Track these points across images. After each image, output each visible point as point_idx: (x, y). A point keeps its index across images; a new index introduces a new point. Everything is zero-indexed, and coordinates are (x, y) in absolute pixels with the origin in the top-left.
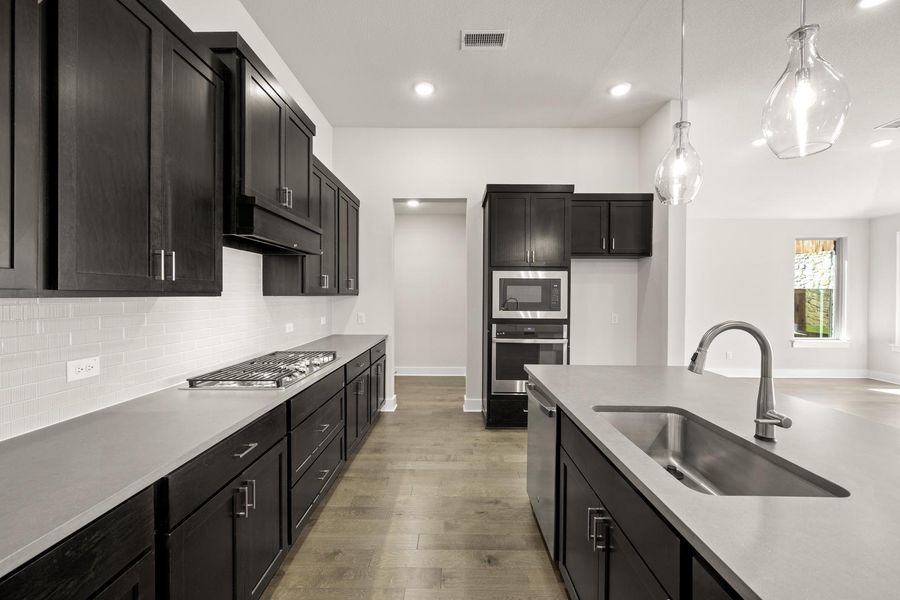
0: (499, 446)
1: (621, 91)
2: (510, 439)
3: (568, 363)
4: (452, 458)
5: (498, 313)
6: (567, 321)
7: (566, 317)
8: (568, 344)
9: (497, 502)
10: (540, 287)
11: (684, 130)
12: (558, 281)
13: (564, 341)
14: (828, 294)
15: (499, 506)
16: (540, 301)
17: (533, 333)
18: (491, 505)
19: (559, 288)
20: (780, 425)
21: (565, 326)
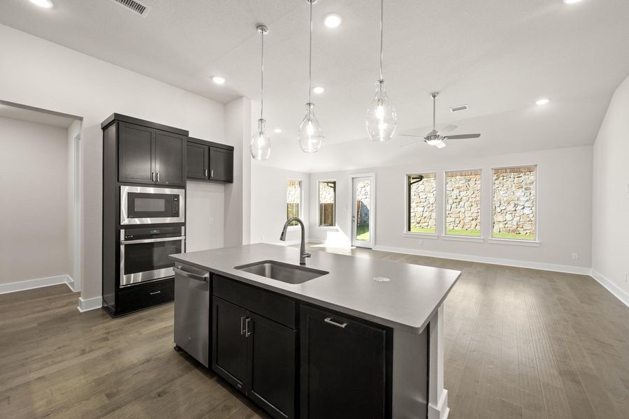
0: (132, 326)
1: (219, 81)
2: (141, 318)
3: (185, 252)
4: (88, 350)
5: (125, 220)
6: (184, 224)
7: (183, 221)
8: (185, 240)
9: (148, 361)
10: (163, 200)
11: (263, 124)
12: (177, 196)
13: (182, 238)
14: (297, 205)
15: (151, 363)
16: (163, 210)
17: (158, 234)
18: (145, 364)
19: (178, 201)
20: (308, 257)
21: (183, 228)
